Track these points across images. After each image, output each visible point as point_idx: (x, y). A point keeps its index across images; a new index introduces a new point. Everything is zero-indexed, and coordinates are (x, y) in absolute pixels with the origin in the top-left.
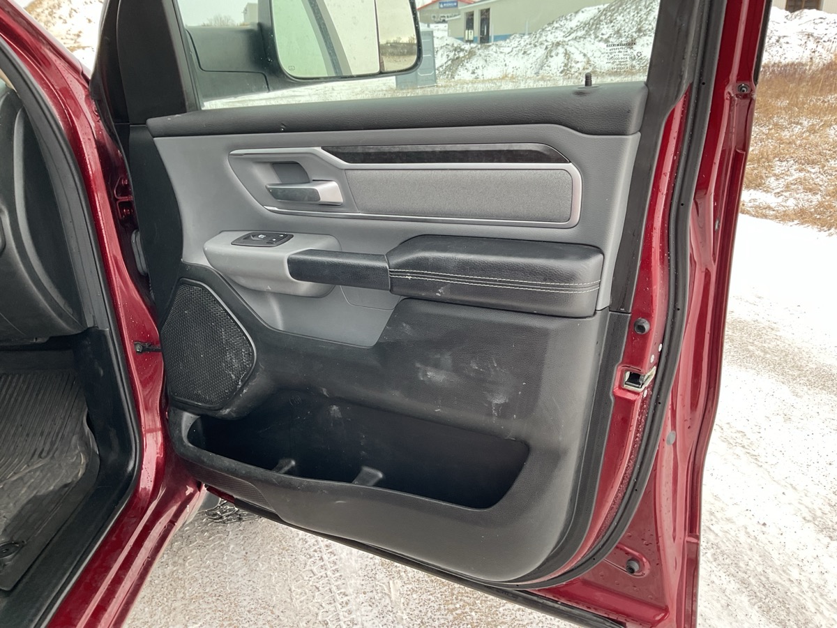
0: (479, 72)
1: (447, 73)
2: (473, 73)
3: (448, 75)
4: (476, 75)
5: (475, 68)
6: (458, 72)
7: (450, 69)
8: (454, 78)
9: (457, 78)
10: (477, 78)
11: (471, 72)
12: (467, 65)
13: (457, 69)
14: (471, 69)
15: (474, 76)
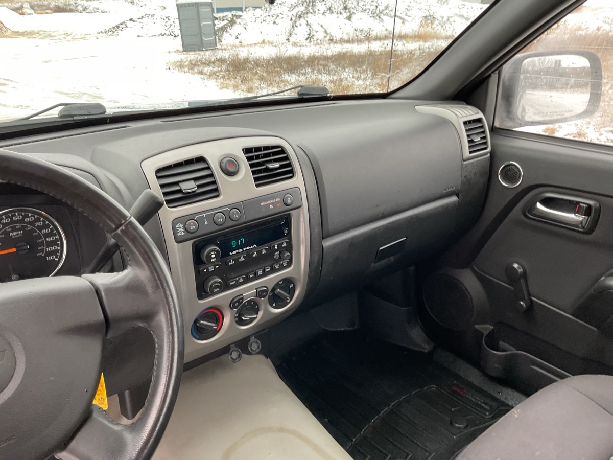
0: (241, 37)
4: (239, 40)
5: (237, 34)
6: (224, 37)
9: (224, 41)
12: (230, 31)
13: (222, 34)
14: (234, 35)
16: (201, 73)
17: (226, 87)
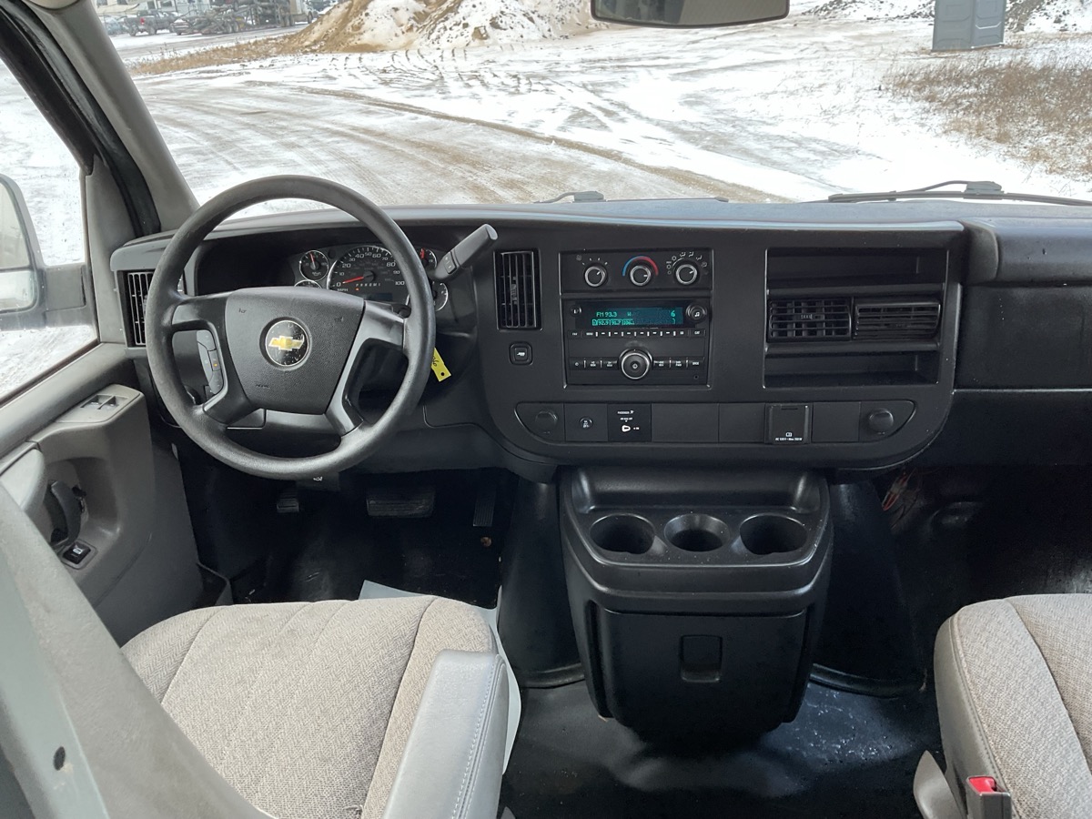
0: (1068, 20)
1: (1011, 20)
2: (1058, 21)
3: (1013, 24)
4: (1062, 24)
5: (1061, 13)
6: (1031, 20)
7: (1016, 14)
8: (1023, 30)
9: (1028, 29)
10: (1063, 30)
11: (1054, 19)
12: (1047, 7)
13: (1029, 14)
14: (1054, 15)
15: (1058, 26)
16: (931, 99)
17: (959, 130)
